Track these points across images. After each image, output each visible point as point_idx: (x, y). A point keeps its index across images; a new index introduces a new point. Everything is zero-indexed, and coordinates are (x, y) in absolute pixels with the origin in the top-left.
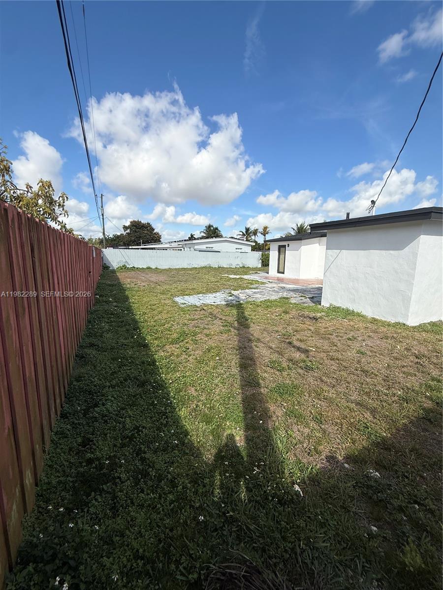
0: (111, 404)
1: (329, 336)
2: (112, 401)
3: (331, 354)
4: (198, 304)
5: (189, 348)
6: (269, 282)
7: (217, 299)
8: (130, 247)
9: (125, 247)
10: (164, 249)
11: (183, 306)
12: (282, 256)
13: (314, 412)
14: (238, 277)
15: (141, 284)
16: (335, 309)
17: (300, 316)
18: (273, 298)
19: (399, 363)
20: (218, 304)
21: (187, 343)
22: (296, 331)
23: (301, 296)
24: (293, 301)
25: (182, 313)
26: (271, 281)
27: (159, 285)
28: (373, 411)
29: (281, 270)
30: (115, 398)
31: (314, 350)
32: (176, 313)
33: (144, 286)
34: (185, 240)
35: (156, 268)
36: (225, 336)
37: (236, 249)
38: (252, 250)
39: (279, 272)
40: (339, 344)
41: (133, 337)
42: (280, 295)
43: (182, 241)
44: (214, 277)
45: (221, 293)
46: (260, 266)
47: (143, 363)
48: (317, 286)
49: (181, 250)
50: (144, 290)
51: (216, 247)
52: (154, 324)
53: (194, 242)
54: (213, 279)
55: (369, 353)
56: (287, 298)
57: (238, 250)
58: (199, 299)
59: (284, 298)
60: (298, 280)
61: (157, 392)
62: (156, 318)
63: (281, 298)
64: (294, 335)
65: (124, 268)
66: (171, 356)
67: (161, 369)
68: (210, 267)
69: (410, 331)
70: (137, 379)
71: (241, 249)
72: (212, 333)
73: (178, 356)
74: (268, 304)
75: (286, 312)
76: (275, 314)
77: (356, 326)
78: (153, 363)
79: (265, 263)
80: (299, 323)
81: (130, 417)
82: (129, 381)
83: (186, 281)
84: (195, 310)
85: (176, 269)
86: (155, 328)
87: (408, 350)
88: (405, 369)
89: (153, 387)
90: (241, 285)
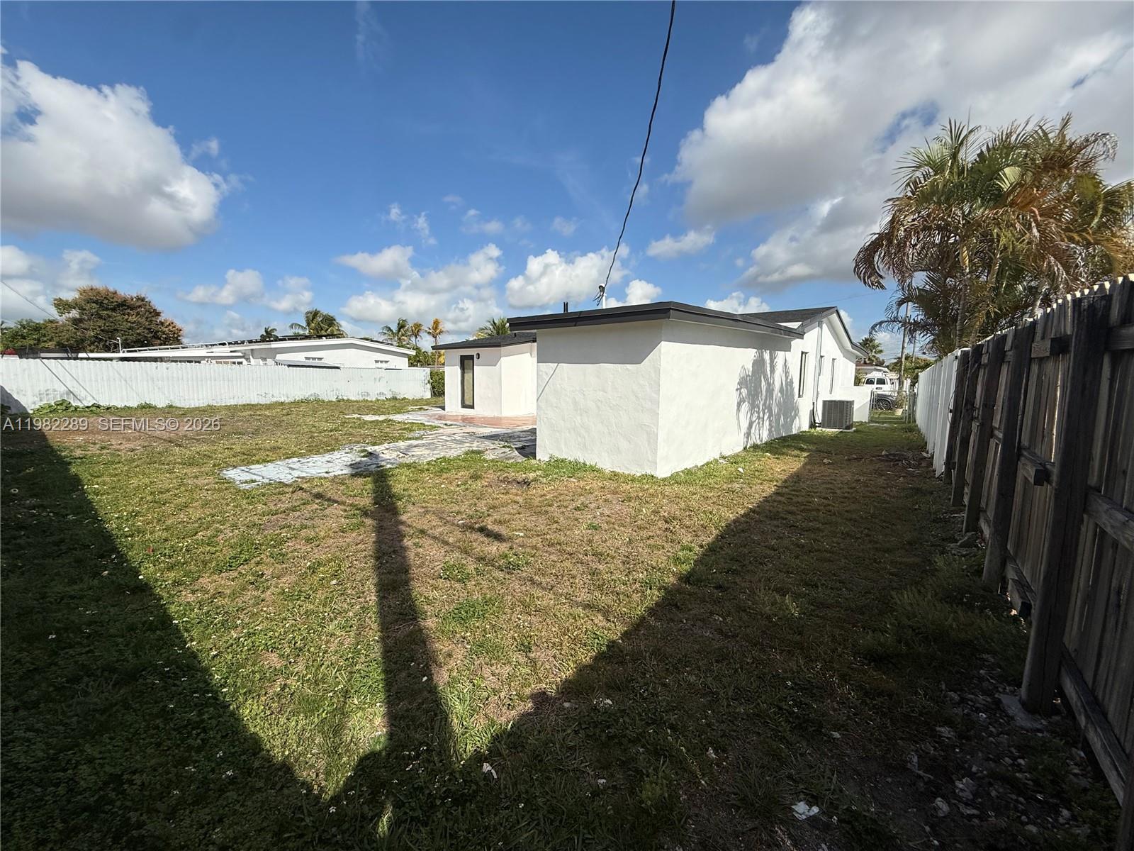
0: (25, 749)
1: (548, 508)
2: (28, 740)
3: (548, 537)
4: (287, 478)
5: (263, 575)
6: (446, 424)
7: (337, 463)
8: (81, 355)
9: (65, 355)
10: (190, 360)
11: (247, 487)
12: (468, 376)
13: (519, 636)
14: (382, 418)
15: (122, 447)
16: (557, 464)
17: (501, 481)
18: (454, 452)
19: (644, 534)
20: (335, 476)
21: (258, 563)
22: (494, 507)
23: (504, 447)
24: (489, 456)
25: (245, 501)
26: (449, 423)
27: (180, 446)
28: (606, 613)
29: (468, 402)
30: (37, 731)
31: (522, 534)
32: (228, 505)
33: (133, 450)
34: (250, 342)
35: (171, 406)
36: (351, 537)
37: (377, 362)
38: (411, 365)
39: (464, 406)
40: (562, 519)
41: (96, 574)
42: (466, 447)
43: (243, 342)
44: (327, 421)
45: (343, 452)
46: (428, 395)
47: (132, 628)
48: (531, 427)
49: (240, 363)
50: (134, 461)
51: (329, 357)
52: (165, 535)
53: (275, 345)
54: (325, 426)
55: (605, 526)
56: (479, 452)
57: (379, 365)
58: (291, 468)
59: (473, 452)
60: (500, 419)
61: (175, 685)
62: (169, 522)
63: (466, 453)
64: (489, 515)
65: (64, 408)
66: (214, 597)
67: (187, 631)
68: (317, 401)
69: (660, 486)
70: (113, 670)
71: (387, 362)
72: (322, 534)
73: (234, 595)
74: (443, 467)
75: (475, 477)
76: (454, 484)
77: (587, 488)
78: (163, 623)
79: (438, 389)
80: (498, 494)
81: (91, 761)
82: (86, 679)
83: (256, 433)
84: (280, 493)
85: (228, 408)
86: (168, 545)
87: (656, 512)
88: (651, 542)
89: (164, 676)
90: (386, 434)
